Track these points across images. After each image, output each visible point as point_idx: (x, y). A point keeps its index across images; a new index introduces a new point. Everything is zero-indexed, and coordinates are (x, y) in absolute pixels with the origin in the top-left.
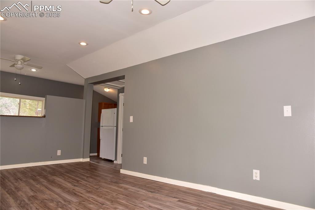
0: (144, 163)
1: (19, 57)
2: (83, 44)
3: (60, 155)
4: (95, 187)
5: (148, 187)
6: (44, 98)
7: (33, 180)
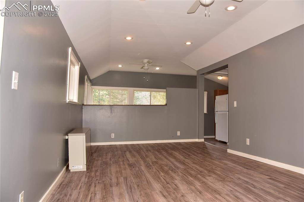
0: (247, 144)
1: (146, 61)
2: (188, 43)
3: (179, 135)
4: (201, 160)
5: (247, 165)
6: (165, 90)
7: (158, 152)
